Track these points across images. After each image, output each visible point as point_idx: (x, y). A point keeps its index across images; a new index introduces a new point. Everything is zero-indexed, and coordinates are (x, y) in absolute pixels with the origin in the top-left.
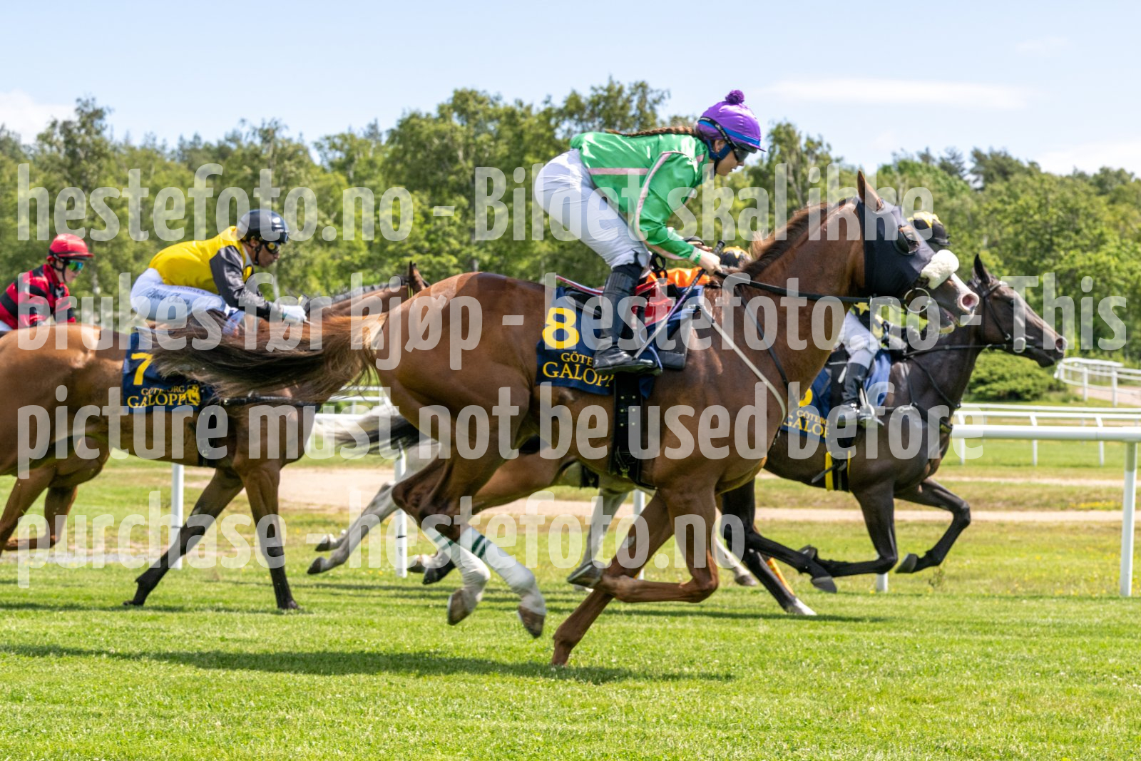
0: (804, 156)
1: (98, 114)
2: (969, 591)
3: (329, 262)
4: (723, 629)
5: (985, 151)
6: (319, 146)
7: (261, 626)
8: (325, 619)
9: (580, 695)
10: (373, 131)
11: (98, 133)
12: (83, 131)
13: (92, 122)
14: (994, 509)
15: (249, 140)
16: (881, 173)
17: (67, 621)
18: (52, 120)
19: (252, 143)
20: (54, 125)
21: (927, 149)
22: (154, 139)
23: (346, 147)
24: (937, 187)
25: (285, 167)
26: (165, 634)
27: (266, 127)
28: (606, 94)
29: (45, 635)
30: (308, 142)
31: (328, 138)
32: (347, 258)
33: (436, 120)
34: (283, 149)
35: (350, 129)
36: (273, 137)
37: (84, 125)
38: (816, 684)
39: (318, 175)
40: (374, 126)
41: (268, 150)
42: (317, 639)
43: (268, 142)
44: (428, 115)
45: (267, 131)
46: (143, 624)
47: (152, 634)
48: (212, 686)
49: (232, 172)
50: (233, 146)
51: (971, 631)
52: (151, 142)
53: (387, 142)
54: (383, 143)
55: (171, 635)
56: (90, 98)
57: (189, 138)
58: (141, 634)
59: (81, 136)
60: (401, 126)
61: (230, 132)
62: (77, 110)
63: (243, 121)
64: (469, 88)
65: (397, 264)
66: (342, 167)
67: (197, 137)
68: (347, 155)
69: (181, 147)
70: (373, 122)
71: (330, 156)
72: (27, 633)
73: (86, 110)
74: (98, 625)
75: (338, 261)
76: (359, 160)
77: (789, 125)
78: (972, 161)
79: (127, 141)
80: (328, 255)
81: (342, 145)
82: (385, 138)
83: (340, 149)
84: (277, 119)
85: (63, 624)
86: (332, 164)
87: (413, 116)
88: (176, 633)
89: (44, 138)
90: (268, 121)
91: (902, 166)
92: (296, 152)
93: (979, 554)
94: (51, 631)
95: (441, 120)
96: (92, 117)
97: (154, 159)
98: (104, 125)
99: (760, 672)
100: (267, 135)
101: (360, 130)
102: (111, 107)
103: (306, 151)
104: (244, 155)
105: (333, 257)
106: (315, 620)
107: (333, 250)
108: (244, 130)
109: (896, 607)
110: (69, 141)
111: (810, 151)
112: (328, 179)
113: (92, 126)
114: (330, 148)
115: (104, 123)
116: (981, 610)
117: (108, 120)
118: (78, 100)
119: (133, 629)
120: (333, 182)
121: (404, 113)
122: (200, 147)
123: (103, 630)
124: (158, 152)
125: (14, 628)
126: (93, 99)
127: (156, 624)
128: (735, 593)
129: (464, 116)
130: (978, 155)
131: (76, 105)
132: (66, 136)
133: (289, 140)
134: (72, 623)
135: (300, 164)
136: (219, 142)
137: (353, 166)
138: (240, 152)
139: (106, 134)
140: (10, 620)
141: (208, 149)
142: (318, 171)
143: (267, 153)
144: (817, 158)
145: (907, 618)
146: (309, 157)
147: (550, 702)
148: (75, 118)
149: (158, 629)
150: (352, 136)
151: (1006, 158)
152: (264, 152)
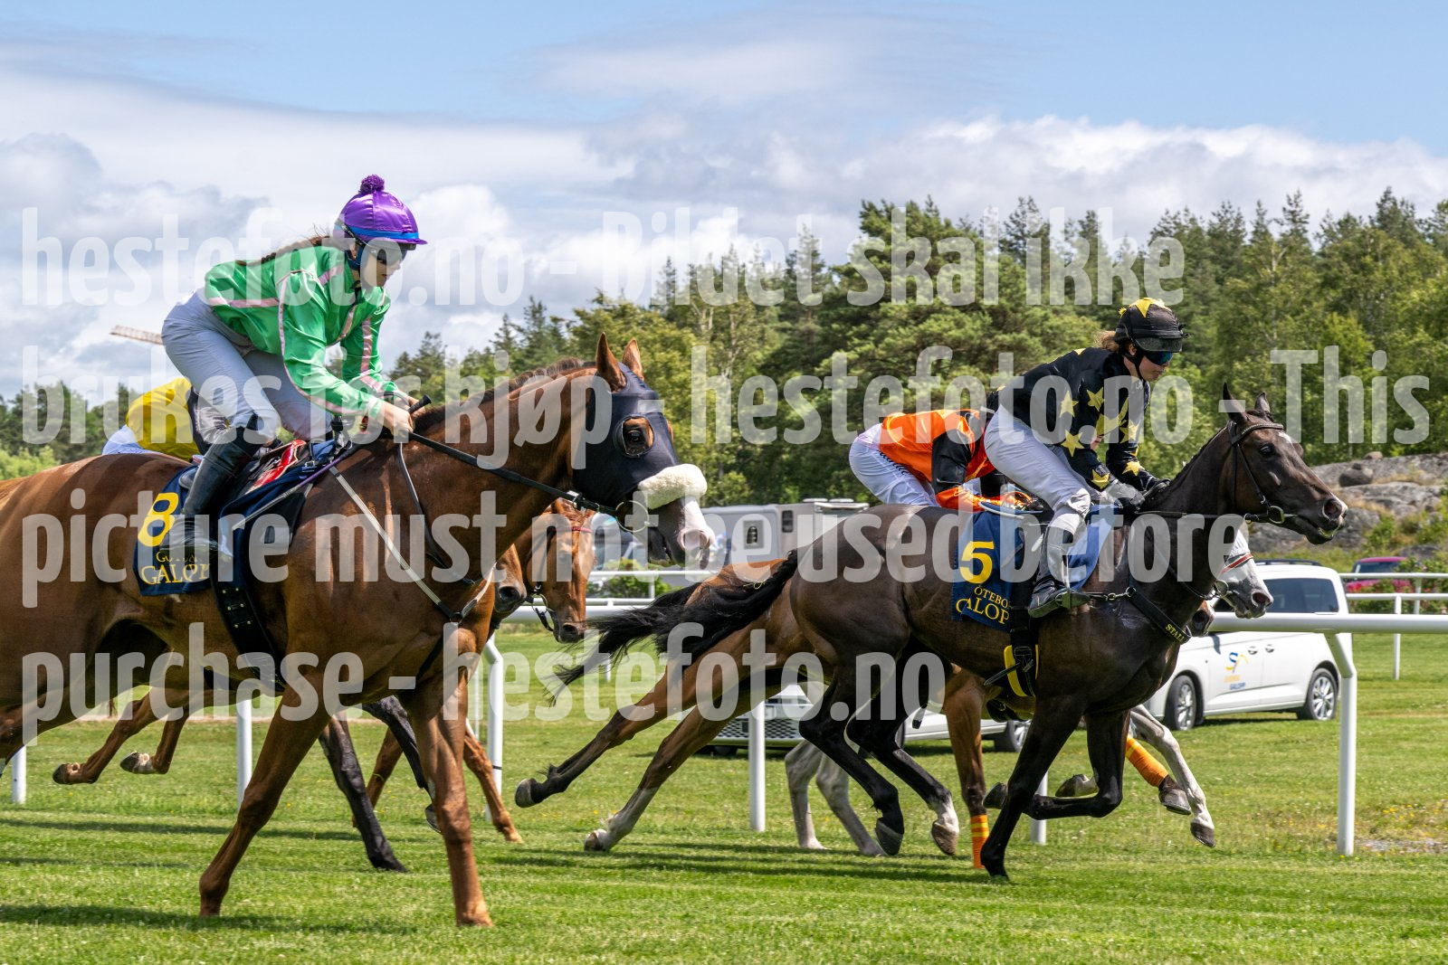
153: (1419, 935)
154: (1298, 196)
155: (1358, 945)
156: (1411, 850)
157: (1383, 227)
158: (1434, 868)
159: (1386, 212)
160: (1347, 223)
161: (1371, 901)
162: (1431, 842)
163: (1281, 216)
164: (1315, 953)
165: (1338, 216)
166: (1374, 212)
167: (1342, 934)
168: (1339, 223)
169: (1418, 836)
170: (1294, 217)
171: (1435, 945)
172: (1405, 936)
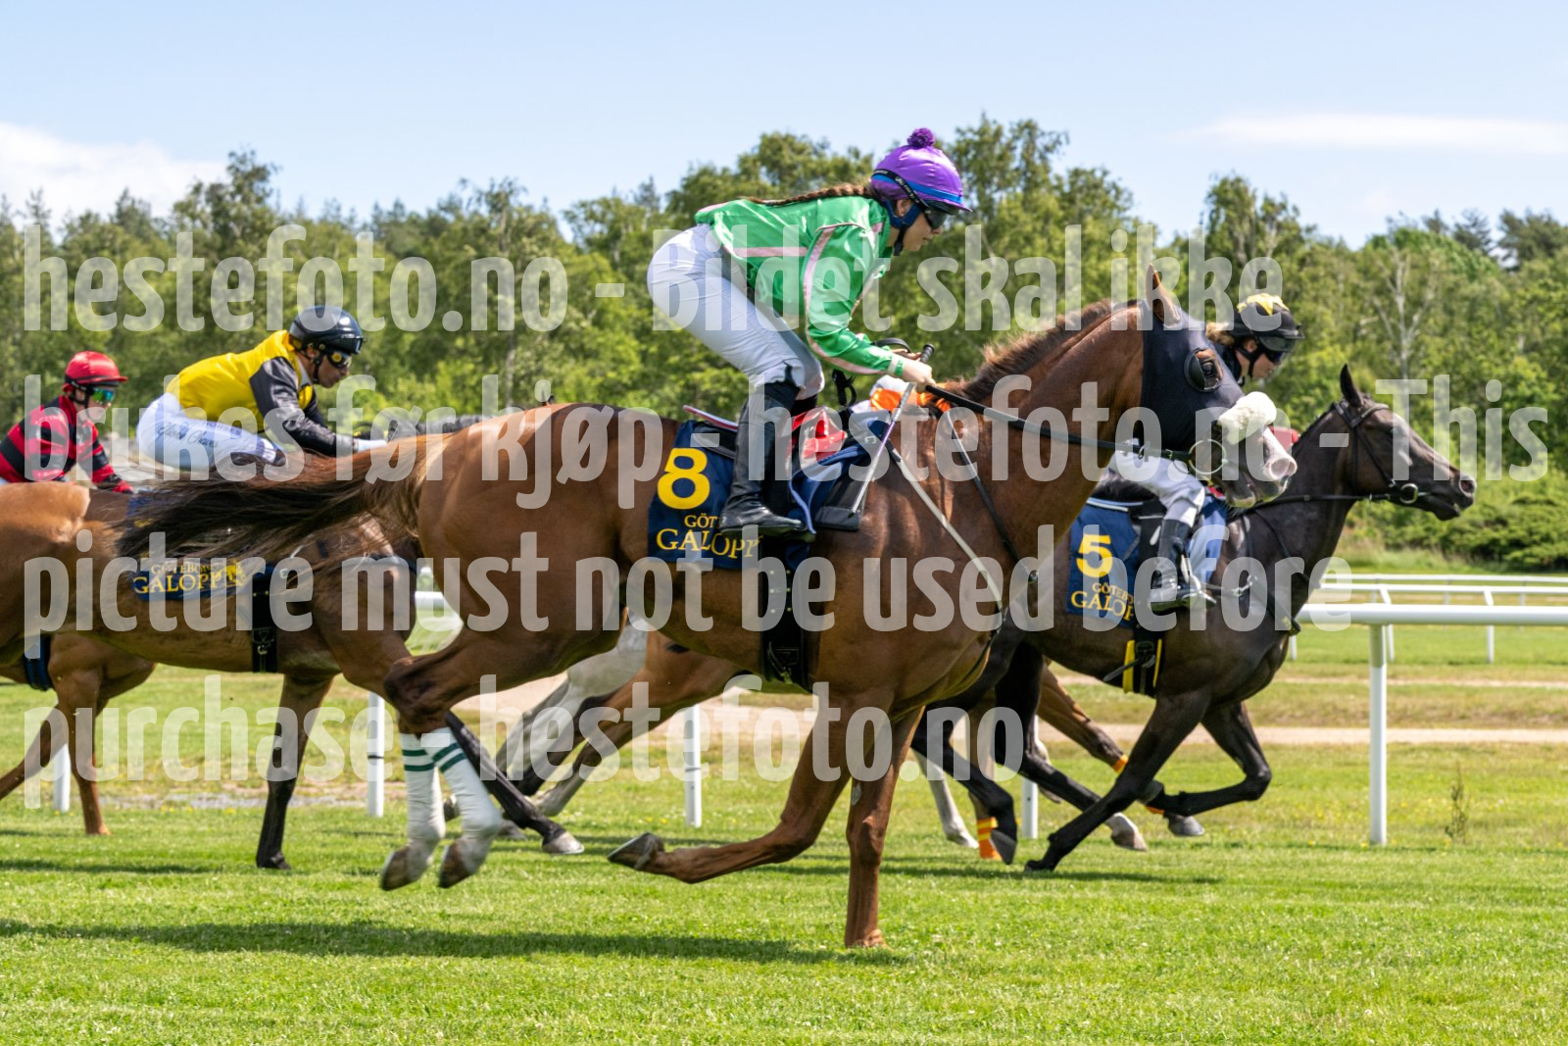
0: (1261, 223)
1: (260, 174)
2: (1503, 843)
3: (586, 380)
4: (1153, 899)
5: (1520, 214)
6: (571, 217)
7: (498, 896)
8: (586, 885)
9: (951, 993)
10: (648, 194)
11: (260, 200)
12: (238, 198)
13: (251, 184)
14: (1536, 726)
15: (472, 208)
16: (1370, 248)
17: (224, 891)
18: (195, 183)
19: (476, 213)
20: (197, 189)
21: (1436, 213)
22: (338, 209)
23: (610, 217)
24: (1452, 266)
25: (524, 246)
26: (363, 909)
27: (496, 190)
28: (977, 138)
29: (193, 910)
30: (556, 210)
31: (583, 205)
32: (611, 375)
33: (736, 178)
34: (521, 221)
35: (614, 191)
36: (506, 204)
37: (239, 189)
38: (1287, 976)
39: (570, 256)
40: (648, 188)
41: (499, 222)
42: (577, 915)
43: (500, 210)
44: (725, 170)
45: (498, 196)
46: (330, 895)
47: (343, 908)
48: (429, 981)
49: (448, 254)
50: (450, 218)
51: (1507, 900)
52: (333, 212)
53: (667, 209)
54: (662, 211)
55: (370, 909)
56: (248, 151)
57: (387, 206)
58: (329, 908)
59: (236, 206)
60: (686, 187)
61: (445, 197)
62: (230, 168)
63: (464, 181)
64: (783, 133)
65: (682, 383)
66: (604, 245)
67: (398, 205)
68: (611, 228)
69: (376, 219)
70: (647, 182)
71: (587, 230)
72: (168, 907)
73: (242, 168)
74: (267, 896)
75: (599, 380)
76: (628, 235)
77: (1238, 180)
78: (1501, 229)
79: (300, 211)
80: (585, 370)
81: (604, 215)
82: (664, 204)
83: (601, 221)
84: (511, 178)
85: (218, 895)
86: (589, 242)
87: (705, 172)
88: (377, 907)
89: (183, 208)
90: (499, 181)
91: (1401, 237)
92: (538, 224)
93: (1516, 791)
94: (202, 906)
95: (743, 178)
96: (250, 178)
97: (339, 237)
98: (267, 190)
99: (1208, 960)
100: (498, 201)
101: (629, 194)
102: (277, 164)
103: (553, 224)
104: (465, 230)
105: (592, 374)
106: (573, 887)
107: (591, 364)
108: (466, 195)
109: (1399, 867)
110: (220, 212)
111: (1268, 218)
112: (585, 263)
113: (251, 190)
114: (586, 219)
115: (268, 187)
116: (1521, 870)
117: (274, 182)
118: (232, 154)
119: (318, 902)
120: (591, 266)
121: (691, 169)
122: (403, 220)
123: (275, 902)
124: (343, 227)
125: (149, 900)
126: (253, 153)
127: (349, 894)
128: (1168, 847)
129: (776, 171)
130: (1509, 220)
131: (228, 162)
132: (215, 205)
133: (529, 208)
134: (230, 893)
135: (544, 241)
136: (430, 212)
137: (619, 245)
138: (459, 226)
139: (271, 202)
140: (144, 889)
141: (414, 221)
142: (570, 251)
143: (497, 227)
144: (1279, 227)
145: (1415, 882)
146: (557, 232)
147: (909, 1003)
148: (227, 180)
149: (352, 901)
150: (618, 202)
151: (1550, 224)
152: (494, 225)
153: (116, 886)
154: (40, 192)
155: (56, 896)
156: (126, 806)
157: (122, 224)
158: (144, 823)
159: (124, 210)
160: (86, 219)
161: (77, 854)
162: (147, 797)
163: (24, 209)
164: (14, 904)
165: (79, 212)
166: (113, 210)
167: (41, 887)
168: (82, 219)
169: (136, 793)
170: (37, 212)
171: (129, 895)
172: (102, 888)
